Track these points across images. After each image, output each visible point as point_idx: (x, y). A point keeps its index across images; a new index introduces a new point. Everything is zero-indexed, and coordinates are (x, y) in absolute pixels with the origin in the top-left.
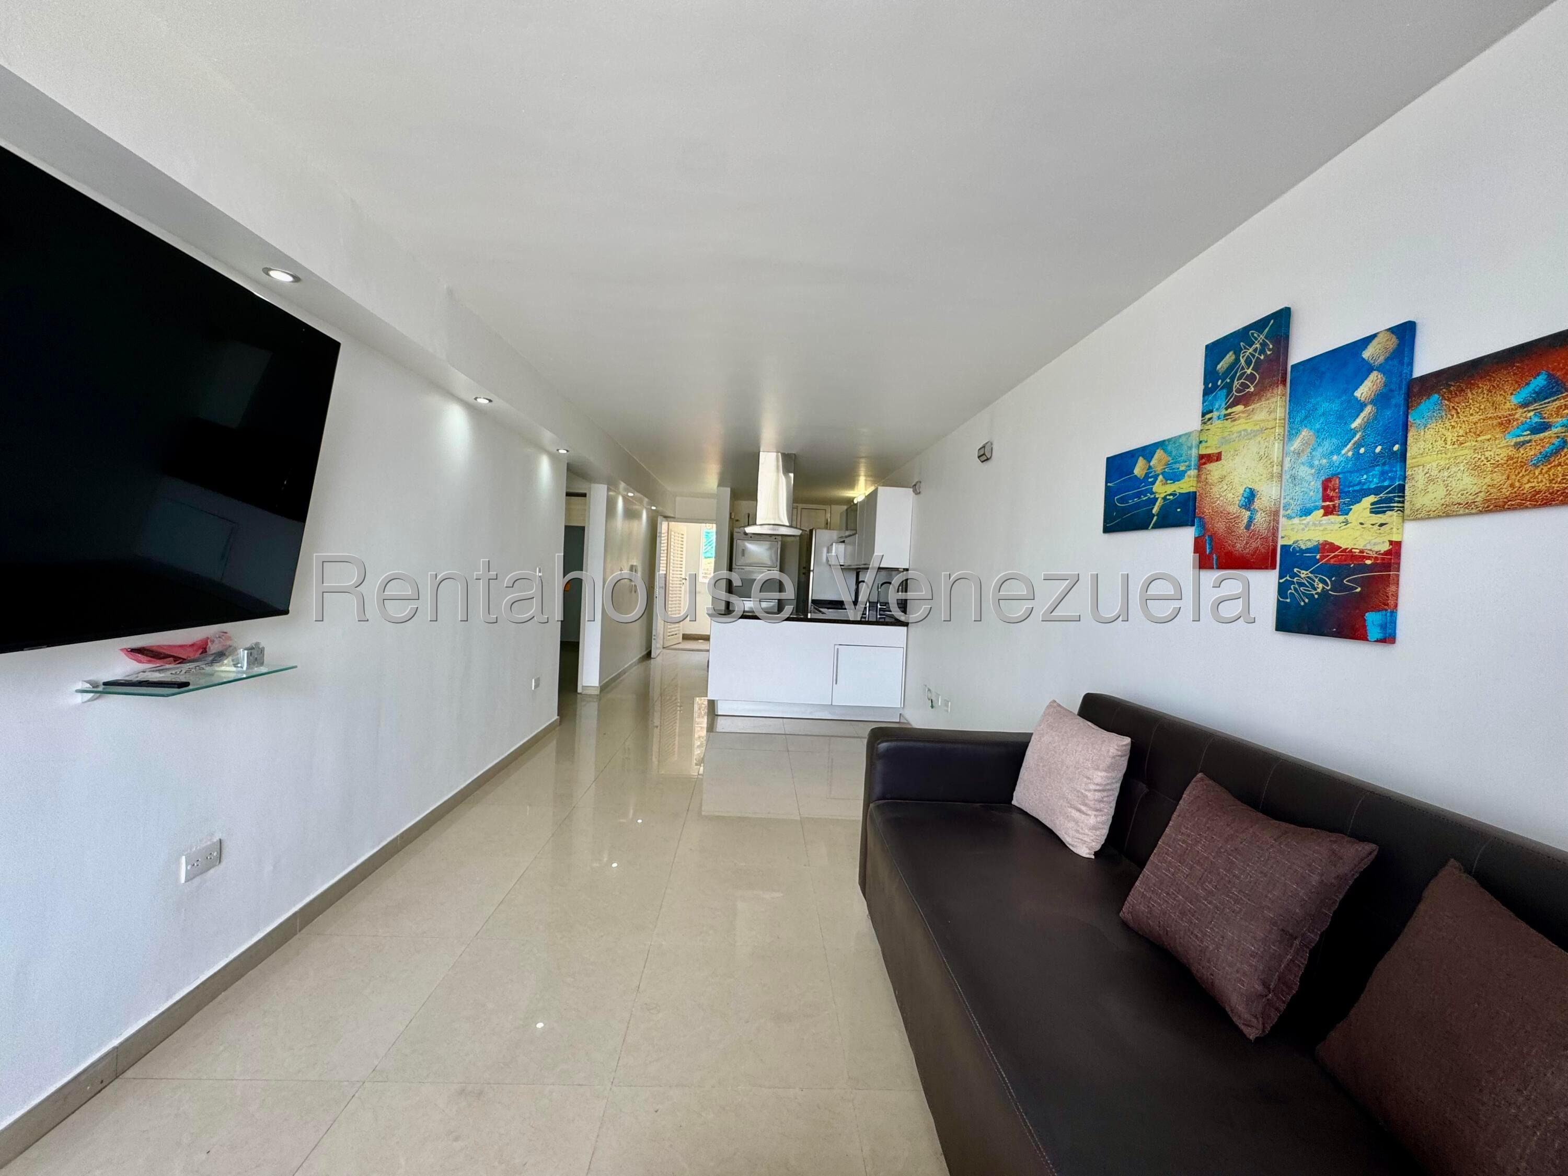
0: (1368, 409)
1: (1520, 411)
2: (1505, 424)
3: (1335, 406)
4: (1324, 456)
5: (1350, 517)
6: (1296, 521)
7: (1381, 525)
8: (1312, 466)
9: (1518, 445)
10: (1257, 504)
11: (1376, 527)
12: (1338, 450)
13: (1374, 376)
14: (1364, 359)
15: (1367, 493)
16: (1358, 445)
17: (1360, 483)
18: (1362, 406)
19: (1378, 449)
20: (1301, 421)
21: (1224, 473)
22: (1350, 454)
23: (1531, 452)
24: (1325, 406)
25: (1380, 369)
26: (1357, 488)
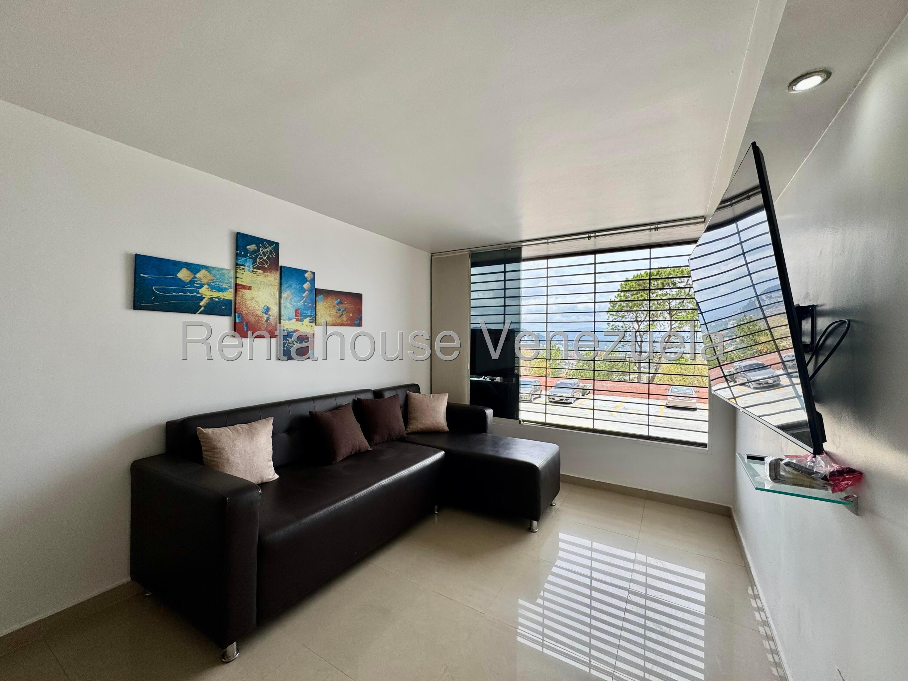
0: (307, 292)
1: (336, 305)
2: (334, 307)
3: (298, 287)
4: (295, 302)
5: (304, 323)
6: (287, 321)
7: (312, 326)
8: (291, 304)
9: (337, 312)
10: (270, 313)
11: (310, 327)
12: (300, 301)
13: (308, 283)
14: (305, 277)
15: (308, 316)
16: (305, 302)
17: (305, 313)
18: (305, 291)
19: (310, 305)
20: (287, 288)
21: (253, 296)
22: (303, 304)
23: (338, 314)
24: (294, 286)
25: (309, 282)
26: (305, 314)
